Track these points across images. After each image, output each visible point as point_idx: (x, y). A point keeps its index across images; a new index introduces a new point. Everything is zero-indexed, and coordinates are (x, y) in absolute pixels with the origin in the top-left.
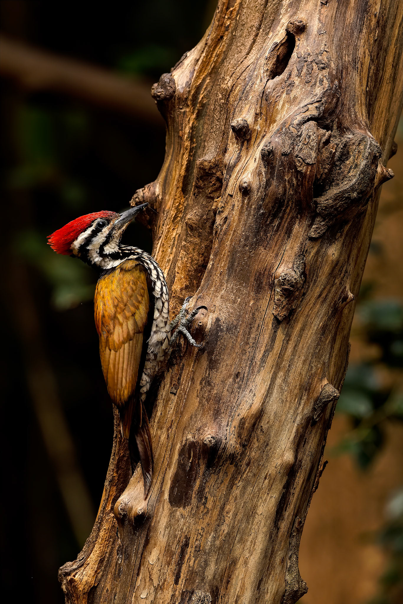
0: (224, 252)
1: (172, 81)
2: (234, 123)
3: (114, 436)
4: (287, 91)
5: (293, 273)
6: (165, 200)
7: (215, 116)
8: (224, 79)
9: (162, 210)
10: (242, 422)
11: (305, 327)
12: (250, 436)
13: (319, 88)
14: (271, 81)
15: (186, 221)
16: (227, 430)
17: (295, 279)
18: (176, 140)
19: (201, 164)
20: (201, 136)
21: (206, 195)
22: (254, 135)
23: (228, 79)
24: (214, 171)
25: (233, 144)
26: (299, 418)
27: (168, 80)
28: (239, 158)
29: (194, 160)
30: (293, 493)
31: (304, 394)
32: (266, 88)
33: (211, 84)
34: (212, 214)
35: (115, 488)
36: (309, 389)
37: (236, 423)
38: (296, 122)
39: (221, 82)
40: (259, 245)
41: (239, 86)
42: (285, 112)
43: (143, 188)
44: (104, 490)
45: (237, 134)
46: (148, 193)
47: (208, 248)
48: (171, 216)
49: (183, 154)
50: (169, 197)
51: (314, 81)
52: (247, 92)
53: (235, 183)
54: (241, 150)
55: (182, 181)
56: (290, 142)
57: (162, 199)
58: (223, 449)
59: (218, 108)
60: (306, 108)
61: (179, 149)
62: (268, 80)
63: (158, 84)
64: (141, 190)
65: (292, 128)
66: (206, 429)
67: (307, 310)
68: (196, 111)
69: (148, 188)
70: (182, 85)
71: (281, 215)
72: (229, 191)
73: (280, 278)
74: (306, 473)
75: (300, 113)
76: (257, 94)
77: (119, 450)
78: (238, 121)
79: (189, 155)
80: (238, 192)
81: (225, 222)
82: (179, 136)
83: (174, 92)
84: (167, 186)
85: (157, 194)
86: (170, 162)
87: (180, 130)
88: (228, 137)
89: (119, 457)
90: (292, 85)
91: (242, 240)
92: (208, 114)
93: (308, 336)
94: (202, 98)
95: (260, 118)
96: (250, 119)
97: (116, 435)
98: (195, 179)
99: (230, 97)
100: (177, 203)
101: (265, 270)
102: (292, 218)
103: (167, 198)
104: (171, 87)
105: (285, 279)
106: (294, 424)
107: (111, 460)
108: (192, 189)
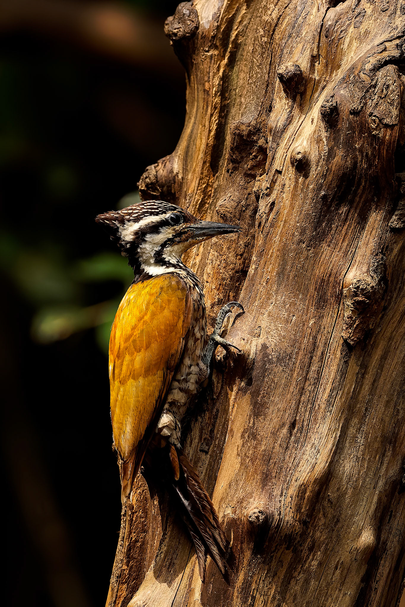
0: (271, 251)
1: (194, 12)
2: (281, 70)
3: (122, 513)
4: (355, 24)
5: (369, 279)
6: (187, 179)
7: (255, 60)
8: (266, 8)
9: (183, 194)
10: (302, 490)
11: (387, 355)
12: (314, 510)
13: (401, 19)
14: (332, 9)
15: (217, 209)
16: (280, 501)
17: (372, 287)
18: (200, 96)
19: (237, 128)
20: (235, 90)
21: (244, 171)
22: (311, 85)
23: (271, 9)
24: (255, 138)
25: (281, 99)
26: (381, 483)
27: (188, 12)
28: (290, 120)
29: (226, 123)
30: (376, 589)
31: (387, 449)
32: (325, 20)
33: (249, 16)
34: (253, 197)
35: (125, 586)
36: (395, 441)
37: (292, 491)
38: (368, 66)
39: (262, 12)
40: (320, 241)
41: (288, 17)
42: (353, 53)
43: (156, 164)
44: (110, 589)
45: (286, 85)
46: (163, 171)
47: (249, 246)
48: (197, 203)
49: (212, 115)
50: (193, 175)
51: (393, 8)
52: (299, 25)
53: (285, 155)
54: (292, 107)
55: (210, 152)
56: (361, 94)
57: (183, 178)
58: (276, 528)
59: (259, 49)
60: (382, 47)
61: (205, 108)
62: (328, 8)
63: (174, 18)
64: (153, 166)
65: (363, 75)
66: (252, 500)
67: (390, 330)
68: (228, 55)
69: (162, 163)
70: (207, 18)
71: (349, 197)
72: (277, 165)
73: (351, 286)
74: (393, 559)
75: (375, 53)
76: (313, 28)
77: (130, 533)
78: (287, 67)
79: (220, 117)
80: (289, 167)
81: (271, 210)
82: (205, 90)
83: (197, 28)
84: (189, 161)
85: (175, 172)
86: (193, 126)
87: (206, 82)
88: (273, 89)
89: (130, 543)
90: (362, 14)
91: (296, 234)
92: (244, 57)
93: (392, 367)
94: (237, 35)
95: (318, 62)
96: (304, 65)
97: (126, 511)
98: (228, 149)
99: (276, 33)
100: (203, 184)
101: (330, 275)
102: (366, 201)
103: (190, 177)
104: (193, 22)
105: (358, 287)
106: (375, 491)
107: (119, 547)
108: (224, 163)
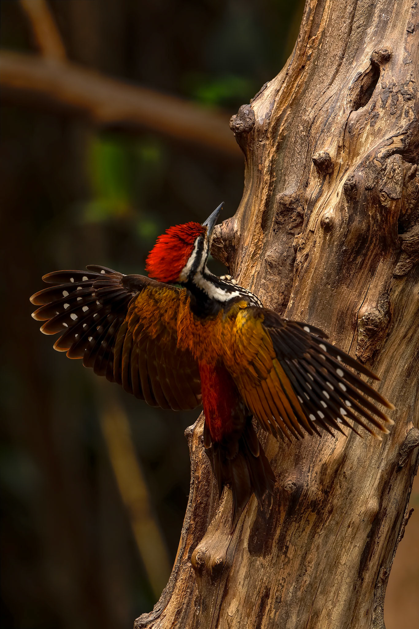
0: (305, 290)
1: (252, 112)
2: (316, 157)
3: (191, 482)
4: (371, 123)
5: (377, 313)
6: (244, 236)
7: (296, 149)
8: (305, 110)
9: (241, 247)
10: (324, 467)
11: (390, 369)
12: (333, 482)
13: (405, 120)
14: (354, 112)
15: (265, 258)
16: (308, 476)
17: (379, 319)
18: (255, 174)
19: (282, 198)
20: (281, 170)
21: (286, 231)
22: (337, 168)
23: (309, 111)
24: (295, 206)
25: (315, 178)
26: (383, 464)
27: (248, 112)
28: (320, 194)
29: (274, 195)
30: (378, 542)
31: (388, 439)
32: (349, 120)
33: (292, 116)
34: (292, 250)
35: (192, 536)
36: (394, 434)
37: (317, 469)
38: (380, 155)
39: (302, 113)
40: (341, 283)
41: (321, 117)
42: (369, 145)
43: (221, 224)
44: (181, 538)
45: (319, 168)
46: (226, 229)
47: (289, 287)
48: (250, 253)
49: (263, 188)
50: (248, 233)
51: (399, 112)
52: (329, 124)
53: (317, 219)
54: (322, 184)
55: (261, 216)
56: (374, 176)
57: (240, 235)
58: (304, 496)
59: (299, 141)
60: (391, 141)
61: (258, 183)
62: (351, 111)
63: (237, 116)
64: (219, 226)
65: (376, 162)
66: (287, 475)
67: (392, 351)
68: (277, 144)
69: (226, 223)
70: (262, 117)
71: (364, 252)
72: (311, 226)
73: (364, 318)
74: (391, 521)
75: (385, 145)
76: (340, 125)
77: (196, 496)
78: (320, 154)
79: (269, 190)
80: (319, 228)
81: (306, 260)
82: (258, 170)
83: (254, 124)
84: (245, 222)
85: (235, 230)
86: (249, 197)
87: (259, 164)
88: (309, 171)
89: (196, 504)
90: (376, 116)
91: (324, 278)
92: (288, 146)
93: (393, 378)
94: (283, 130)
95: (343, 151)
96: (332, 152)
97: (193, 481)
98: (275, 214)
99: (312, 129)
100: (256, 239)
101: (348, 309)
102: (376, 255)
103: (246, 234)
104: (251, 119)
105: (369, 318)
106: (379, 470)
107: (188, 507)
108: (272, 225)
